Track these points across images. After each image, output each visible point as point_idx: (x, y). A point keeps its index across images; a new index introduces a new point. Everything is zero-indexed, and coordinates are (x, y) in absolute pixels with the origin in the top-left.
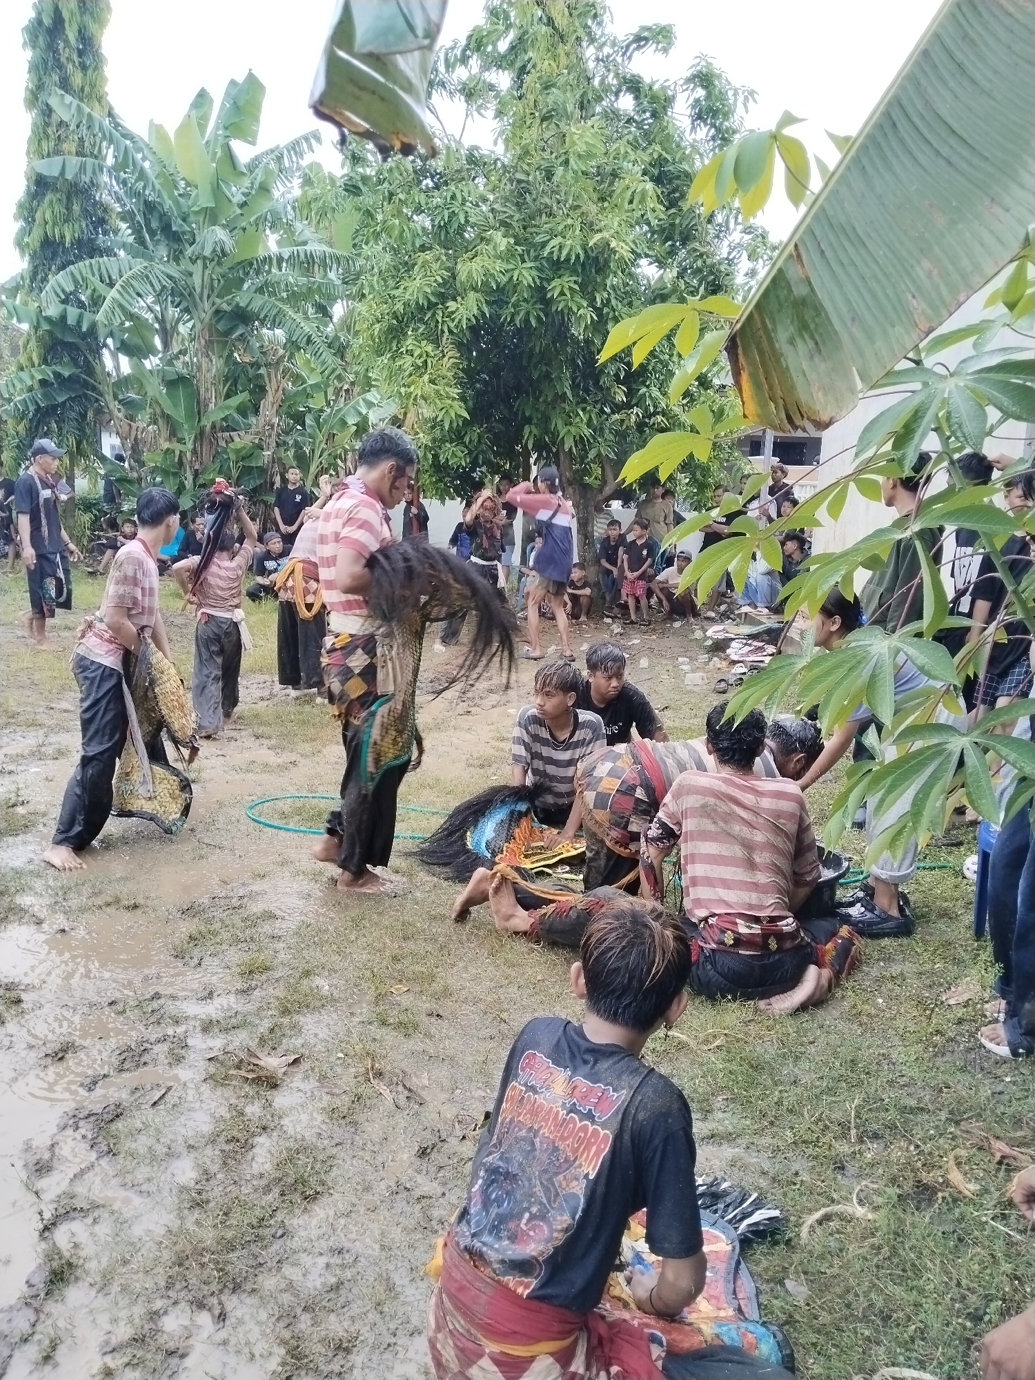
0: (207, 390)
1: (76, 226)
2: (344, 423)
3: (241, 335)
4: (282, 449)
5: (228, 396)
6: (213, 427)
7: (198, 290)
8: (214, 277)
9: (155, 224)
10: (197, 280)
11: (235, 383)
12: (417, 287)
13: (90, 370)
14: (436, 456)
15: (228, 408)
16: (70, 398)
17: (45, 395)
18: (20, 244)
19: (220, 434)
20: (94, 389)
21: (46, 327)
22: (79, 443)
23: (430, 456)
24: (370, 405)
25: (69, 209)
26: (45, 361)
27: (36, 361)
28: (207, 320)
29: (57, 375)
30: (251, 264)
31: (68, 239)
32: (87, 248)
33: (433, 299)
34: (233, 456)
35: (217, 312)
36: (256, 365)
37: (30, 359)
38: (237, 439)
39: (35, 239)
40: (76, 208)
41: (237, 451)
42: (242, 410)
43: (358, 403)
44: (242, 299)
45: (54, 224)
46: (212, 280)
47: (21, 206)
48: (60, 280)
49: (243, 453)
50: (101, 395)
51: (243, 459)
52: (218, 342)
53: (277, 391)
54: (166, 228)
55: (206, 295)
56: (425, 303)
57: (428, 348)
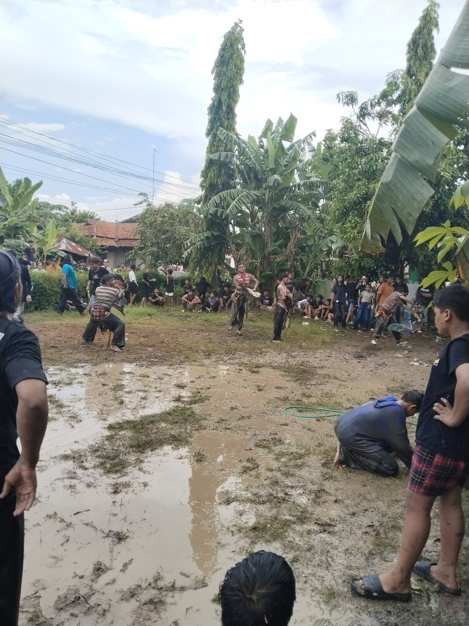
0: (267, 239)
1: (222, 178)
2: (321, 251)
3: (282, 217)
4: (295, 262)
5: (275, 241)
6: (269, 253)
7: (267, 200)
8: (273, 195)
9: (252, 176)
10: (267, 197)
11: (278, 236)
12: (352, 196)
13: (225, 233)
14: (360, 264)
15: (275, 246)
16: (217, 244)
17: (208, 242)
18: (202, 186)
19: (271, 256)
20: (225, 240)
21: (210, 217)
22: (218, 260)
23: (357, 264)
24: (332, 242)
25: (220, 172)
26: (208, 229)
27: (205, 230)
28: (269, 211)
29: (212, 235)
30: (288, 189)
31: (219, 183)
32: (227, 186)
33: (361, 200)
34: (276, 265)
35: (274, 208)
36: (287, 228)
37: (203, 229)
38: (278, 258)
39: (206, 185)
40: (223, 171)
41: (278, 263)
42: (280, 246)
43: (328, 241)
44: (283, 203)
45: (215, 178)
46: (272, 196)
47: (203, 172)
48: (216, 198)
49: (280, 263)
50: (228, 242)
51: (280, 266)
52: (273, 220)
53: (295, 239)
54: (256, 176)
55: (269, 202)
56: (357, 201)
57: (358, 220)
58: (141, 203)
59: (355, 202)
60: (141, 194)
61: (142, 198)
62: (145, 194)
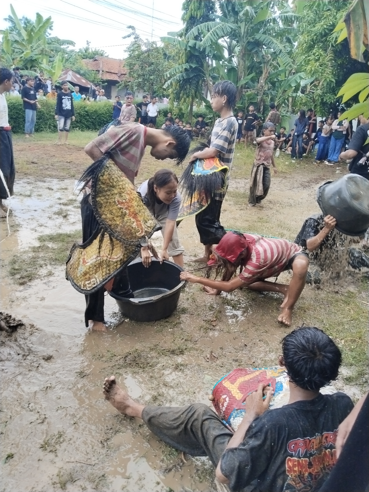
0: (241, 73)
1: (202, 11)
2: (290, 86)
3: (256, 51)
4: (265, 96)
5: (248, 75)
6: (242, 87)
7: (242, 34)
8: (249, 28)
9: (230, 8)
10: (242, 30)
11: (251, 71)
12: (319, 27)
13: (202, 66)
14: (322, 99)
15: (247, 79)
16: (194, 76)
17: (187, 74)
18: (183, 19)
19: (243, 90)
20: (203, 72)
21: (189, 49)
22: (196, 92)
23: (320, 99)
24: (301, 78)
25: (200, 4)
26: (187, 62)
27: (184, 62)
28: (244, 45)
29: (191, 67)
30: (263, 23)
31: (198, 16)
32: (206, 18)
33: (327, 31)
34: (247, 98)
35: (248, 42)
36: (260, 63)
37: (183, 62)
38: (249, 91)
39: (187, 17)
40: (203, 4)
41: (249, 96)
42: (253, 80)
43: (297, 77)
44: (257, 36)
45: (195, 10)
46: (248, 30)
47: (184, 4)
48: (194, 31)
49: (251, 97)
50: (205, 75)
51: (251, 99)
52: (248, 54)
53: (266, 73)
54: (233, 9)
55: (245, 36)
56: (323, 33)
57: (322, 53)
58: (129, 36)
59: (321, 34)
60: (130, 27)
61: (131, 31)
62: (133, 27)
